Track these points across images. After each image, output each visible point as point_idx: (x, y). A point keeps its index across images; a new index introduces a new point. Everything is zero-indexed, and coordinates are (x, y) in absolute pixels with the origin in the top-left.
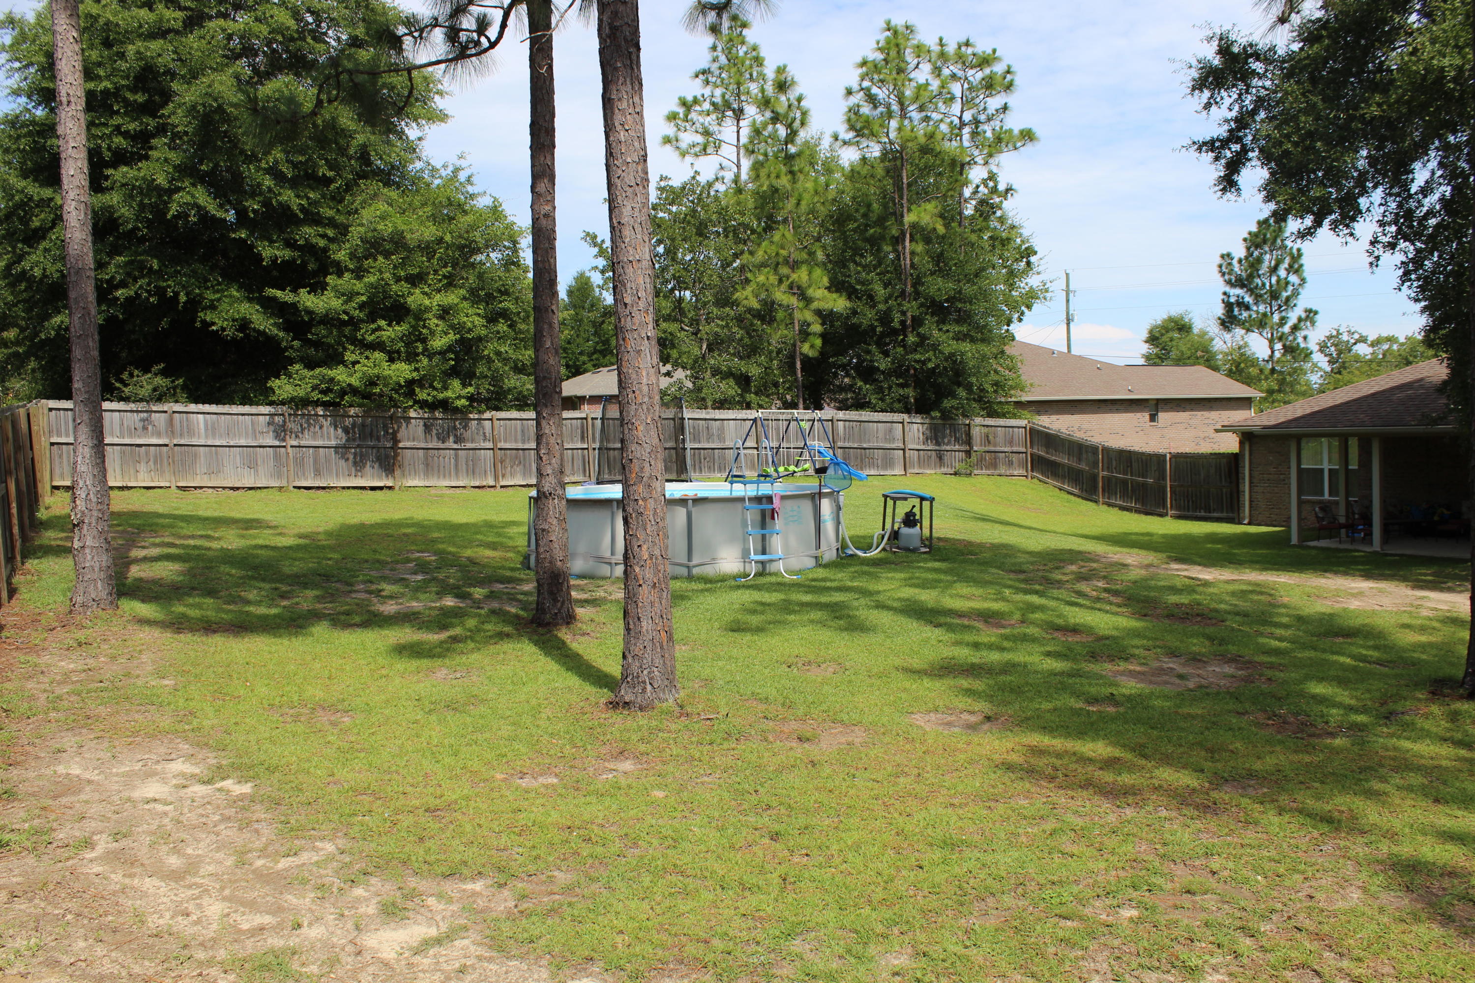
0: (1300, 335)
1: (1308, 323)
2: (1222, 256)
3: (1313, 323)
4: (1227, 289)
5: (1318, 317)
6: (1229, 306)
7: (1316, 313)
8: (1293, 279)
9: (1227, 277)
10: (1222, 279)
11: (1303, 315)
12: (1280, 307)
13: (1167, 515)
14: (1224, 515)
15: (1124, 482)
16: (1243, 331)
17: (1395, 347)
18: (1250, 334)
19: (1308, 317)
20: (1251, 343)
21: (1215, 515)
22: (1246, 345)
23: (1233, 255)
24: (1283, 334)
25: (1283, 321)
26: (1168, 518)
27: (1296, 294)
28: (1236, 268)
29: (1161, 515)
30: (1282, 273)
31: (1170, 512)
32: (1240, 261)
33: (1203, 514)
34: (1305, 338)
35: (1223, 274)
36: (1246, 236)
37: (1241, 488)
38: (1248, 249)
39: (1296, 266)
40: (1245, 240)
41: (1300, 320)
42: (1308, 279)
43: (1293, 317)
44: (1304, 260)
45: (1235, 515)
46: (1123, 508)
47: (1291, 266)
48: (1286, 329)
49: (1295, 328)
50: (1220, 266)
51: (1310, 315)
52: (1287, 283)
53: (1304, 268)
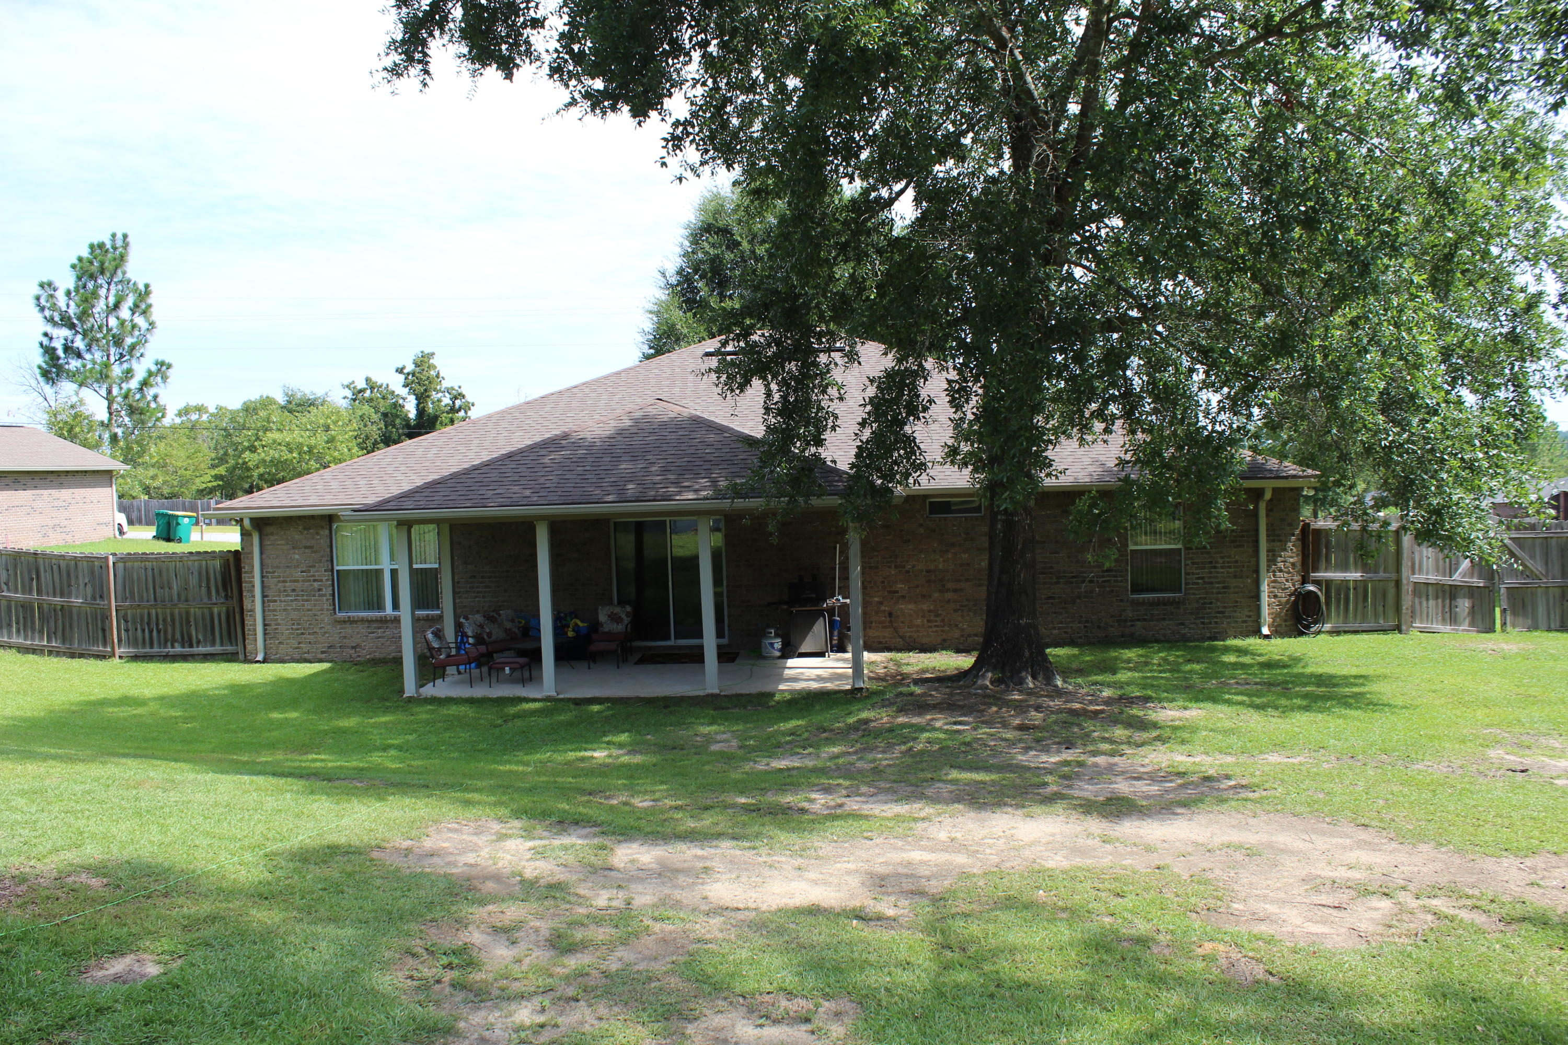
0: (150, 392)
1: (159, 379)
2: (42, 286)
3: (165, 378)
4: (49, 329)
5: (171, 372)
6: (49, 352)
7: (169, 366)
8: (140, 320)
9: (47, 313)
10: (40, 316)
11: (154, 368)
12: (122, 356)
13: (113, 655)
14: (217, 649)
15: (26, 607)
16: (75, 386)
17: (205, 417)
18: (84, 389)
19: (159, 370)
20: (87, 401)
21: (201, 649)
22: (81, 402)
23: (57, 284)
24: (129, 390)
25: (128, 374)
26: (116, 661)
27: (142, 341)
28: (62, 301)
29: (102, 657)
30: (125, 313)
31: (118, 651)
32: (68, 293)
33: (178, 649)
34: (155, 397)
35: (42, 309)
36: (76, 261)
37: (247, 604)
38: (79, 279)
39: (143, 306)
40: (73, 267)
41: (150, 374)
42: (158, 324)
43: (140, 370)
44: (152, 300)
45: (240, 648)
46: (24, 650)
47: (136, 306)
48: (134, 384)
49: (145, 383)
50: (38, 298)
51: (162, 368)
52: (134, 326)
53: (152, 310)
